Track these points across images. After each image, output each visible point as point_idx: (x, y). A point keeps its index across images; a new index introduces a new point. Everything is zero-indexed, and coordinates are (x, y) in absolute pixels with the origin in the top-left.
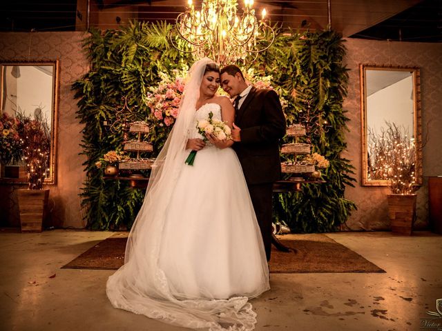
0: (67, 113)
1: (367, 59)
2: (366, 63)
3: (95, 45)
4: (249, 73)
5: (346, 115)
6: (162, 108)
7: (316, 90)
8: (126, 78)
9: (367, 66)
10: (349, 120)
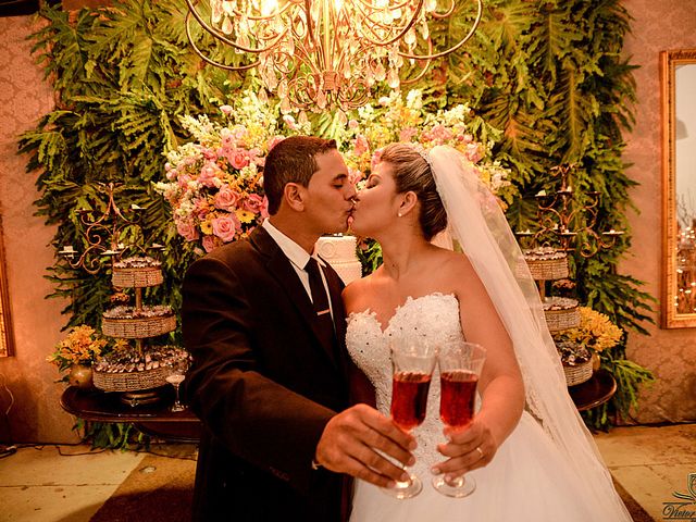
0: (16, 203)
1: (679, 39)
2: (676, 47)
3: (59, 47)
4: (409, 105)
5: (630, 174)
6: (194, 214)
7: (562, 120)
8: (128, 121)
9: (679, 55)
10: (635, 184)
